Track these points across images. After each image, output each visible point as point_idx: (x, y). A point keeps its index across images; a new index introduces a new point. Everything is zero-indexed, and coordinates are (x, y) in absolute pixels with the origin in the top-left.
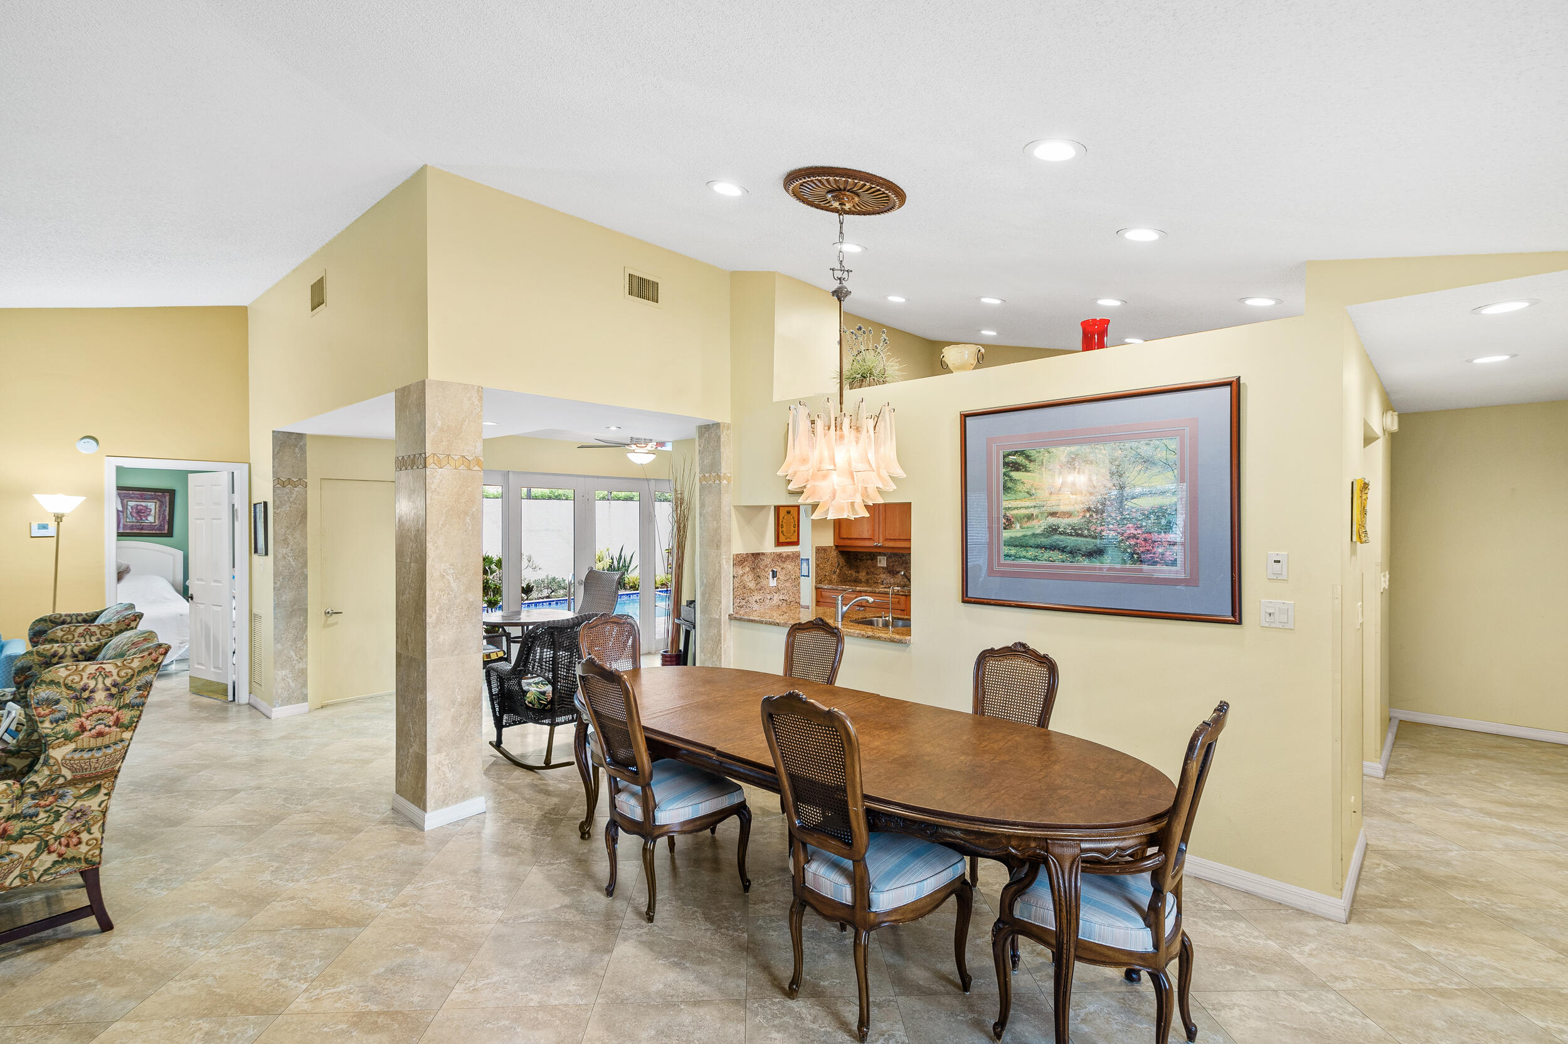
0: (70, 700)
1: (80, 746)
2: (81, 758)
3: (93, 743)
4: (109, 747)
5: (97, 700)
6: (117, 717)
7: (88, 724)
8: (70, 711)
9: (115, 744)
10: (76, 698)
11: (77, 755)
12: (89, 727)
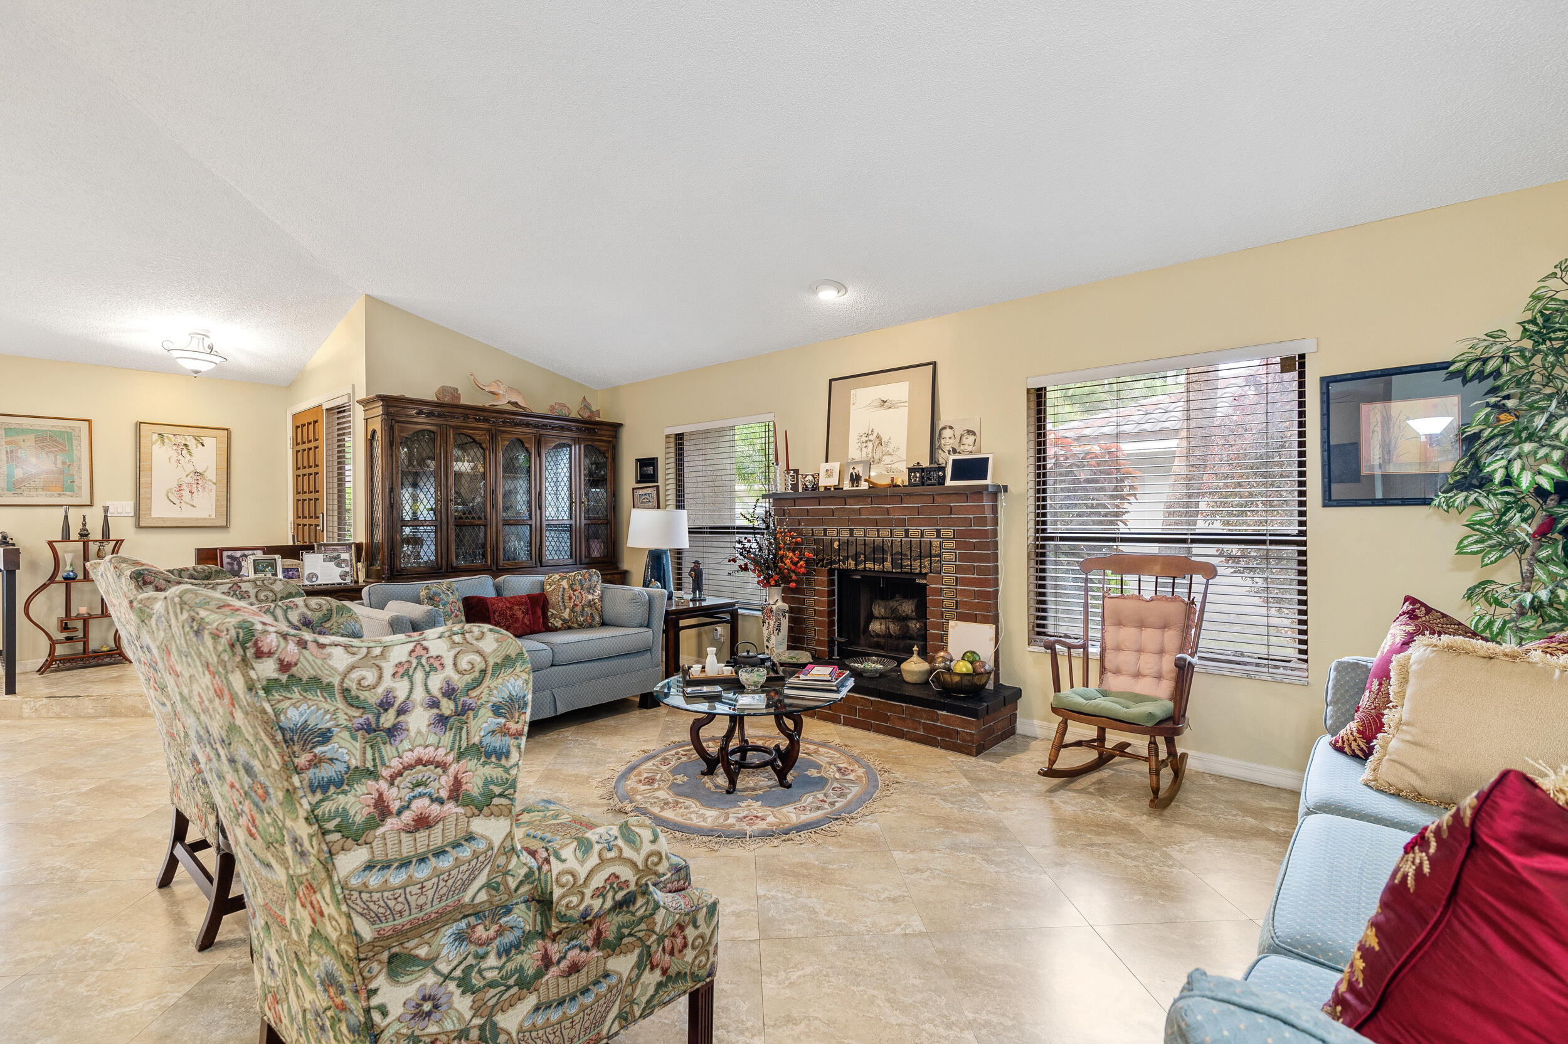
0: (353, 732)
1: (379, 856)
2: (384, 888)
3: (408, 846)
4: (444, 852)
5: (412, 733)
6: (456, 778)
7: (394, 796)
8: (354, 763)
9: (456, 845)
10: (369, 729)
11: (374, 880)
12: (395, 806)
